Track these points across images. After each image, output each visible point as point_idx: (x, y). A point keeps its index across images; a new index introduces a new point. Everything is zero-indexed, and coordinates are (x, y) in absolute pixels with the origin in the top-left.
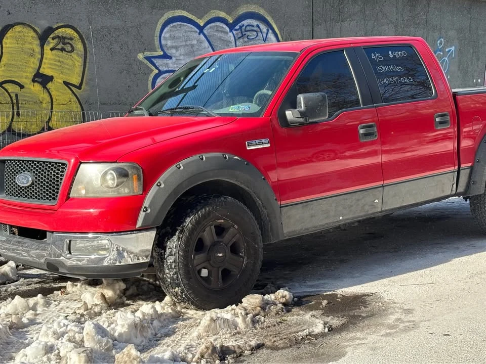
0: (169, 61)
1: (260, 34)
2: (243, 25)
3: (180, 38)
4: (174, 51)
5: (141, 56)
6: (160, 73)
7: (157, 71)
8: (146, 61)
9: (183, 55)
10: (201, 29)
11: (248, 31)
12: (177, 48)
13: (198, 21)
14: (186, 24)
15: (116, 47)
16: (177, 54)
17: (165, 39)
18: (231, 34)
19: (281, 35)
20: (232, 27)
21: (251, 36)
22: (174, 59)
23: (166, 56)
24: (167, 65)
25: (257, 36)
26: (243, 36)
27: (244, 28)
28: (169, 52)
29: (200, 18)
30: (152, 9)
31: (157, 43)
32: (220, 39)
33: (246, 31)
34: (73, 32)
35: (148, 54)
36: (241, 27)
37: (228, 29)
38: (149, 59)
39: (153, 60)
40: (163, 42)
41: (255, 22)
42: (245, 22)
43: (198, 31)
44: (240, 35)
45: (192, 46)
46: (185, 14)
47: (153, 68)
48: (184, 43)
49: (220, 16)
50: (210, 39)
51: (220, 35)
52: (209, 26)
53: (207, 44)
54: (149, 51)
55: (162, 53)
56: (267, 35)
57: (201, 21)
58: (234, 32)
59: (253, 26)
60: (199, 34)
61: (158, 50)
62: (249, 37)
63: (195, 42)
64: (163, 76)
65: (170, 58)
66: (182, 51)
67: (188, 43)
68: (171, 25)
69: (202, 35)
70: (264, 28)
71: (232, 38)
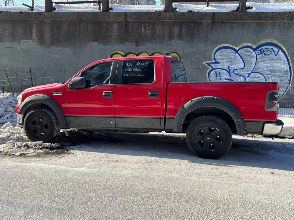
0: (218, 65)
1: (273, 52)
2: (262, 49)
3: (225, 55)
4: (221, 60)
5: (204, 63)
6: (213, 69)
7: (211, 69)
8: (206, 65)
9: (226, 62)
10: (236, 51)
11: (265, 51)
12: (222, 59)
13: (235, 48)
14: (228, 49)
15: (193, 60)
16: (223, 62)
17: (217, 56)
18: (254, 53)
19: (288, 52)
20: (255, 50)
21: (267, 53)
22: (220, 64)
23: (216, 63)
24: (217, 66)
25: (271, 53)
26: (261, 53)
27: (263, 50)
28: (218, 61)
29: (237, 47)
30: (212, 44)
31: (213, 57)
32: (247, 55)
33: (263, 51)
34: (176, 54)
35: (208, 62)
36: (260, 50)
37: (252, 51)
38: (208, 64)
39: (210, 64)
40: (216, 57)
41: (270, 47)
42: (264, 47)
43: (235, 52)
44: (260, 53)
45: (231, 58)
46: (228, 45)
47: (210, 67)
48: (227, 57)
49: (249, 45)
50: (241, 55)
51: (247, 53)
52: (242, 49)
53: (239, 57)
54: (209, 61)
55: (215, 61)
56: (278, 53)
57: (237, 48)
58: (256, 52)
59: (269, 49)
60: (235, 53)
61: (213, 60)
62: (265, 54)
63: (233, 57)
64: (214, 70)
65: (219, 63)
66: (225, 60)
67: (229, 57)
68: (221, 50)
69: (237, 54)
70: (276, 50)
71: (255, 55)
